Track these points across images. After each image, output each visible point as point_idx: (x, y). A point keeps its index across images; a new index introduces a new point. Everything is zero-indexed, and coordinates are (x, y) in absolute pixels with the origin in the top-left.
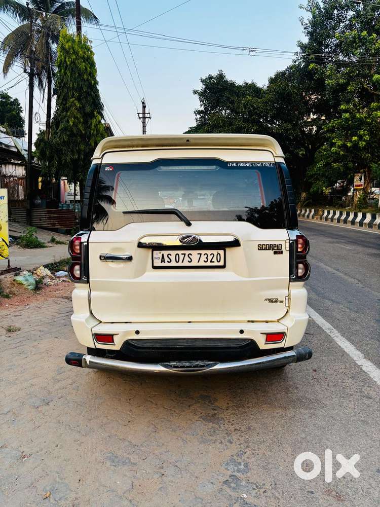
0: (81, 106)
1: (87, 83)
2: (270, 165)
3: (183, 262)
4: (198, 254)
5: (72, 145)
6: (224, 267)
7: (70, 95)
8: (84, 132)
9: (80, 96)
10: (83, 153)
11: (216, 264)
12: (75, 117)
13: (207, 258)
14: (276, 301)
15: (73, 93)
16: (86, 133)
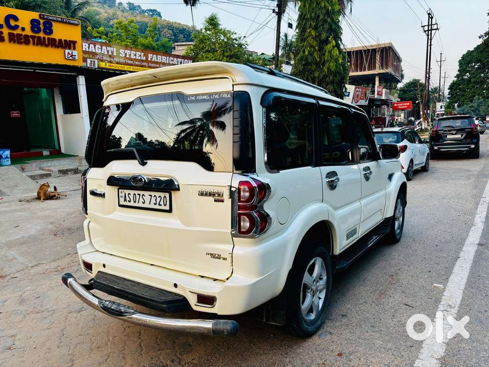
0: (317, 34)
1: (324, 11)
2: (228, 95)
3: (138, 202)
4: (150, 195)
5: (307, 73)
6: (170, 211)
7: (308, 26)
8: (318, 60)
9: (317, 25)
10: (317, 80)
11: (163, 207)
12: (311, 46)
13: (156, 200)
14: (219, 257)
15: (311, 23)
16: (320, 61)
